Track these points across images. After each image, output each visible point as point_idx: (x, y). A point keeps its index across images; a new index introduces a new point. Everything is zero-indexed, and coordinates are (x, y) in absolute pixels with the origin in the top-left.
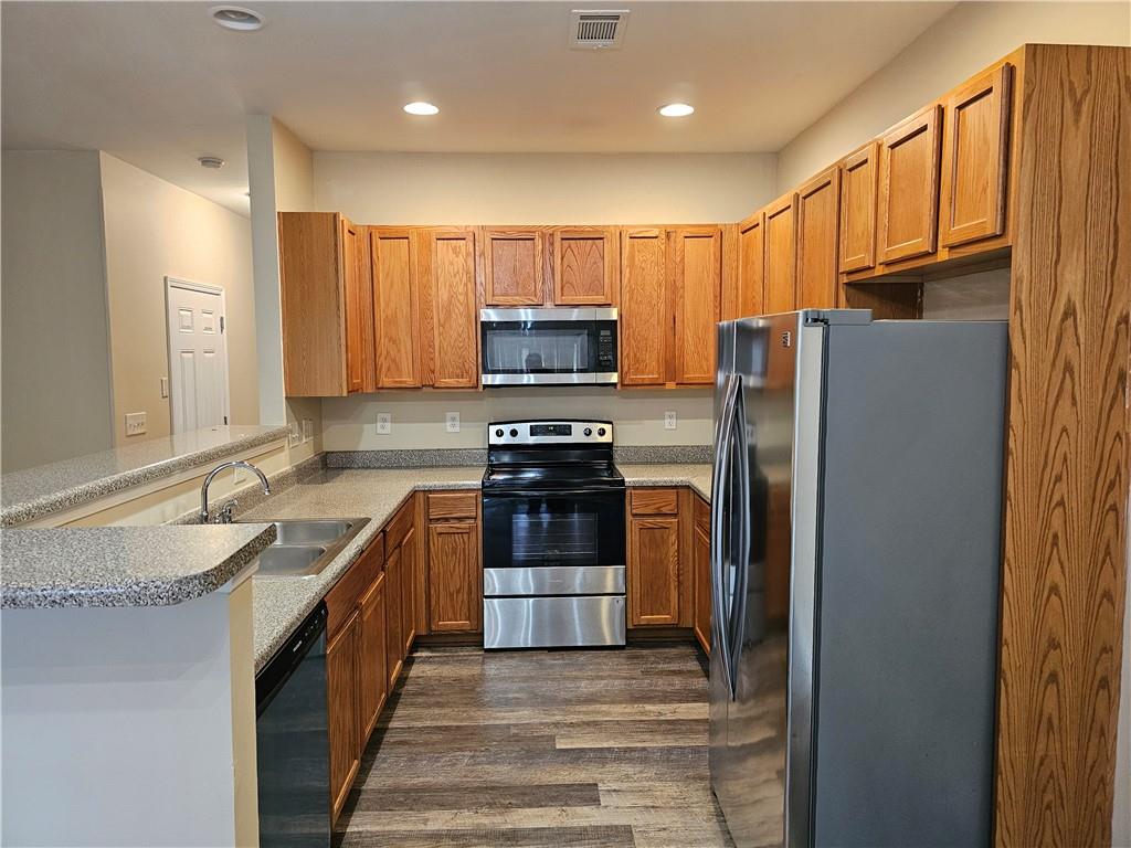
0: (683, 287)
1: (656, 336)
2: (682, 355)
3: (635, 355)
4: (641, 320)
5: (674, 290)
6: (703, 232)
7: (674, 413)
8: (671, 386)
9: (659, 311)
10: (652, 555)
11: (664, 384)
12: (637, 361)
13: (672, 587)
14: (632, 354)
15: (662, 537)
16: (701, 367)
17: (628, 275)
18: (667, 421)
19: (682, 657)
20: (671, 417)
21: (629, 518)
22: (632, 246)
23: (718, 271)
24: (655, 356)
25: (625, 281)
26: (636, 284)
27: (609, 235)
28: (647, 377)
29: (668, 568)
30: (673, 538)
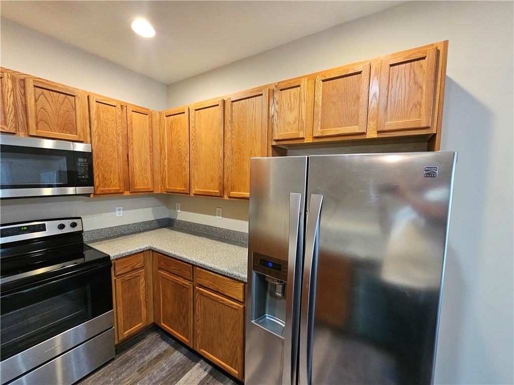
0: (132, 139)
1: (117, 165)
2: (133, 176)
3: (103, 176)
4: (106, 154)
5: (127, 139)
6: (142, 111)
7: (121, 208)
8: (127, 193)
9: (118, 150)
10: (130, 295)
11: (123, 193)
12: (105, 179)
13: (143, 307)
14: (101, 175)
15: (136, 282)
16: (144, 182)
17: (96, 125)
18: (117, 212)
19: (153, 344)
20: (119, 210)
21: (113, 278)
22: (98, 108)
23: (151, 133)
24: (116, 176)
25: (94, 128)
26: (102, 131)
27: (79, 95)
28: (113, 188)
29: (139, 298)
30: (142, 280)
